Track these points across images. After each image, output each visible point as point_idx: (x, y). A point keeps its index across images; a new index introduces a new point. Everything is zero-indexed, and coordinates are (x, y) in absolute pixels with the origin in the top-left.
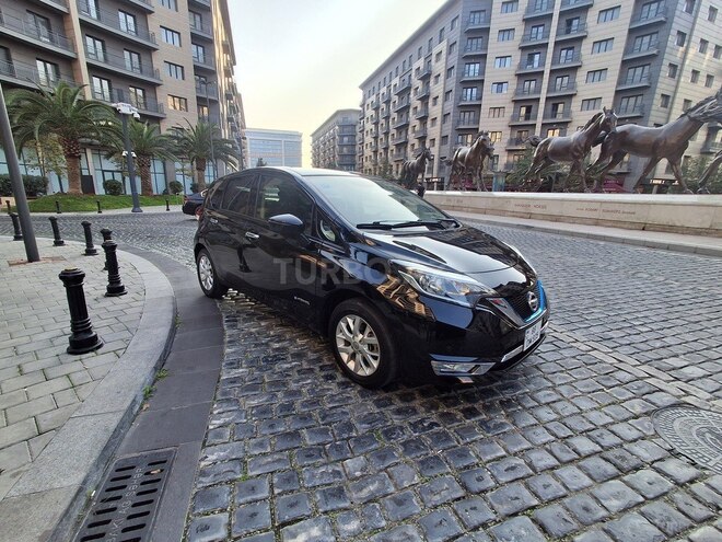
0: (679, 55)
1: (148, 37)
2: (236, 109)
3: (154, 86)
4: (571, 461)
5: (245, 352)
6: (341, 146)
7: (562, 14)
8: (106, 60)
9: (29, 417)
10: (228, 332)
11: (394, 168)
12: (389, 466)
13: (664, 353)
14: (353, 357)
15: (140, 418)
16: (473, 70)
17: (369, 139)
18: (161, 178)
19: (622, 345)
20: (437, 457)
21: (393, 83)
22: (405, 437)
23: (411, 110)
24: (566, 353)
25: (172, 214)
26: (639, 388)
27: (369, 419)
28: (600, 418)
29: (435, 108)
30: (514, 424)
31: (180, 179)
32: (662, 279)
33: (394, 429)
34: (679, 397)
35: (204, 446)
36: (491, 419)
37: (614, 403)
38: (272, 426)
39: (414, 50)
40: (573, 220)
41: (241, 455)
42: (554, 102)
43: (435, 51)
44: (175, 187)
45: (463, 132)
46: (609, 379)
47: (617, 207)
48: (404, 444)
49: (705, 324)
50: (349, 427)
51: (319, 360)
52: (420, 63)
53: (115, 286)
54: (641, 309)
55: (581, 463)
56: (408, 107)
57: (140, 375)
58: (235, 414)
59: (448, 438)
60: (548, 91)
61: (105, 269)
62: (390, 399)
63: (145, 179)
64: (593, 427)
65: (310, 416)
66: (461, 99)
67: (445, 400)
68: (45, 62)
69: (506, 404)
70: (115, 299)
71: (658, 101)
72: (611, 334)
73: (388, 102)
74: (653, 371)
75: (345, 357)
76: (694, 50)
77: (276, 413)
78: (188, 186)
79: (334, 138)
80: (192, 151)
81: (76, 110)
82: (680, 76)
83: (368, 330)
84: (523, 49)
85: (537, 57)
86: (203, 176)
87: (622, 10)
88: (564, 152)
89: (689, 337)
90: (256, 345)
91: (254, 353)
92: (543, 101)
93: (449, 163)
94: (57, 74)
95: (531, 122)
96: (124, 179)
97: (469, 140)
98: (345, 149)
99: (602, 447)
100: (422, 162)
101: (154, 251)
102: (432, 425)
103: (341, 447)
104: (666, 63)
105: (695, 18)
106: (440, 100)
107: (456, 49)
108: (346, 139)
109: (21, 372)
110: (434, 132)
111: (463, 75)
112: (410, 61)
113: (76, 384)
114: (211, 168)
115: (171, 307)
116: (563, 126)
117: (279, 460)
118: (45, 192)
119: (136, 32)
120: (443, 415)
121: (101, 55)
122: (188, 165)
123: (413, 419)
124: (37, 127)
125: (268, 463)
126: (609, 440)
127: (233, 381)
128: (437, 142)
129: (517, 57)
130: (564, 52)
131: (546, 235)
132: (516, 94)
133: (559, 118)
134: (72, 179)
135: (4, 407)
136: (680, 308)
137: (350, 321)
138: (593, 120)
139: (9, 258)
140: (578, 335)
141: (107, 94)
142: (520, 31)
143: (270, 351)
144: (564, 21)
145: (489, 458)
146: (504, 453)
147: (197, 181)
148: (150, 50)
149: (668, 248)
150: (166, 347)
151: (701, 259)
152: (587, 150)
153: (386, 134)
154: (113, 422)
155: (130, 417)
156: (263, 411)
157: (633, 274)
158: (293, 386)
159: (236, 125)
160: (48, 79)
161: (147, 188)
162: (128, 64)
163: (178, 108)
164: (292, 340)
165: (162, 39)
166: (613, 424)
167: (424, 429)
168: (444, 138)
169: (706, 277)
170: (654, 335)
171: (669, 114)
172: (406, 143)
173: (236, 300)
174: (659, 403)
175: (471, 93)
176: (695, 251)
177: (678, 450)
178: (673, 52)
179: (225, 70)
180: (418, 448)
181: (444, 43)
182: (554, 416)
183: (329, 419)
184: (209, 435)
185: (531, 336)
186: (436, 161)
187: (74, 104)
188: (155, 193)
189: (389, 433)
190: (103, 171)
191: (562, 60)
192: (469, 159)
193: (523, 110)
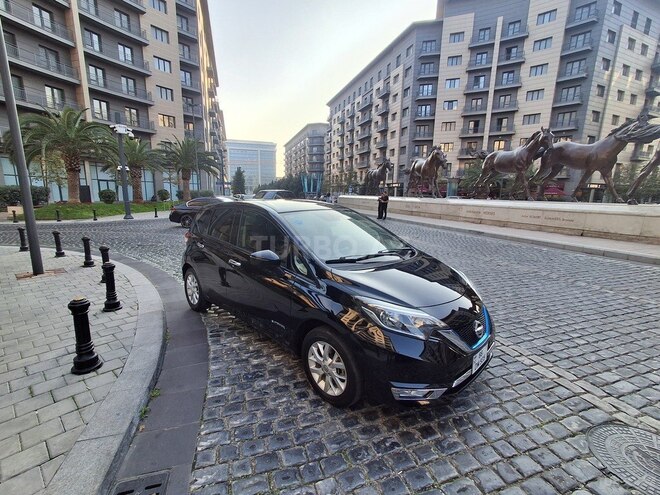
0: (606, 77)
1: (143, 66)
2: (218, 124)
3: (146, 106)
4: (516, 482)
5: (228, 369)
6: (311, 155)
7: (502, 43)
8: (105, 85)
9: (42, 442)
10: (213, 348)
11: (359, 174)
12: (355, 488)
13: (598, 367)
14: (323, 377)
15: (137, 440)
16: (427, 91)
17: (336, 149)
18: (150, 186)
19: (561, 359)
20: (397, 479)
21: (357, 101)
22: (370, 457)
23: (373, 124)
24: (512, 367)
25: (160, 220)
26: (576, 405)
27: (338, 440)
28: (541, 436)
29: (395, 122)
30: (465, 443)
31: (167, 187)
32: (598, 287)
33: (360, 449)
34: (611, 413)
35: (193, 469)
36: (445, 438)
37: (553, 421)
38: (253, 447)
39: (374, 73)
40: (519, 226)
41: (226, 477)
42: (498, 117)
43: (393, 75)
44: (163, 195)
45: (420, 143)
46: (549, 395)
47: (557, 215)
48: (369, 465)
49: (636, 336)
50: (320, 447)
51: (293, 377)
52: (380, 84)
53: (112, 302)
54: (579, 320)
55: (524, 484)
56: (370, 121)
57: (135, 395)
58: (221, 434)
59: (408, 459)
60: (493, 108)
61: (102, 282)
62: (356, 418)
63: (137, 188)
64: (535, 446)
65: (286, 436)
66: (417, 115)
67: (404, 418)
68: (52, 88)
69: (458, 422)
70: (111, 314)
71: (589, 117)
72: (552, 347)
73: (352, 117)
74: (588, 387)
75: (316, 377)
76: (618, 74)
77: (256, 434)
78: (174, 193)
79: (304, 148)
80: (178, 163)
81: (79, 130)
82: (607, 95)
83: (336, 356)
84: (470, 72)
85: (482, 79)
86: (188, 184)
87: (554, 40)
88: (508, 164)
89: (621, 350)
90: (238, 362)
91: (236, 370)
92: (489, 117)
93: (407, 172)
94: (63, 97)
95: (479, 135)
96: (117, 188)
97: (425, 150)
98: (314, 157)
99: (543, 467)
100: (383, 172)
101: (144, 261)
102: (394, 444)
103: (313, 467)
104: (594, 84)
105: (617, 47)
106: (398, 116)
107: (411, 72)
108: (315, 149)
109: (32, 394)
110: (393, 143)
111: (418, 94)
112: (371, 83)
113: (80, 405)
114: (195, 177)
115: (161, 323)
116: (508, 137)
117: (258, 484)
118: (47, 201)
119: (133, 61)
120: (403, 435)
121: (101, 81)
122: (174, 175)
123: (377, 439)
124: (44, 146)
125: (250, 486)
126: (550, 459)
127: (217, 400)
128: (396, 152)
129: (465, 79)
130: (505, 75)
131: (494, 241)
132: (465, 110)
133: (504, 131)
134: (72, 189)
135: (19, 430)
136: (614, 319)
137: (321, 347)
138: (533, 138)
139: (17, 271)
140: (522, 348)
141: (105, 114)
142: (466, 57)
143: (249, 367)
144: (504, 49)
145: (443, 479)
146: (456, 474)
147: (182, 189)
148: (144, 76)
149: (604, 254)
150: (158, 365)
151: (632, 265)
152: (529, 163)
153: (351, 145)
154: (114, 444)
155: (128, 439)
156: (245, 431)
157: (573, 283)
158: (271, 405)
159: (218, 137)
160: (54, 103)
161: (137, 196)
162: (125, 89)
163: (167, 125)
164: (269, 356)
165: (154, 67)
166: (552, 442)
167: (386, 450)
168: (402, 149)
169: (637, 285)
170: (590, 348)
171: (601, 127)
172: (368, 153)
173: (219, 313)
174: (593, 421)
175: (425, 110)
176: (628, 257)
177: (610, 469)
178: (600, 76)
179: (209, 92)
180: (381, 469)
181: (401, 68)
182: (501, 435)
183: (302, 440)
184: (199, 457)
185: (478, 360)
186: (396, 168)
187: (77, 125)
188: (145, 199)
189: (356, 454)
190: (99, 181)
191: (504, 82)
192: (424, 170)
193: (472, 124)
